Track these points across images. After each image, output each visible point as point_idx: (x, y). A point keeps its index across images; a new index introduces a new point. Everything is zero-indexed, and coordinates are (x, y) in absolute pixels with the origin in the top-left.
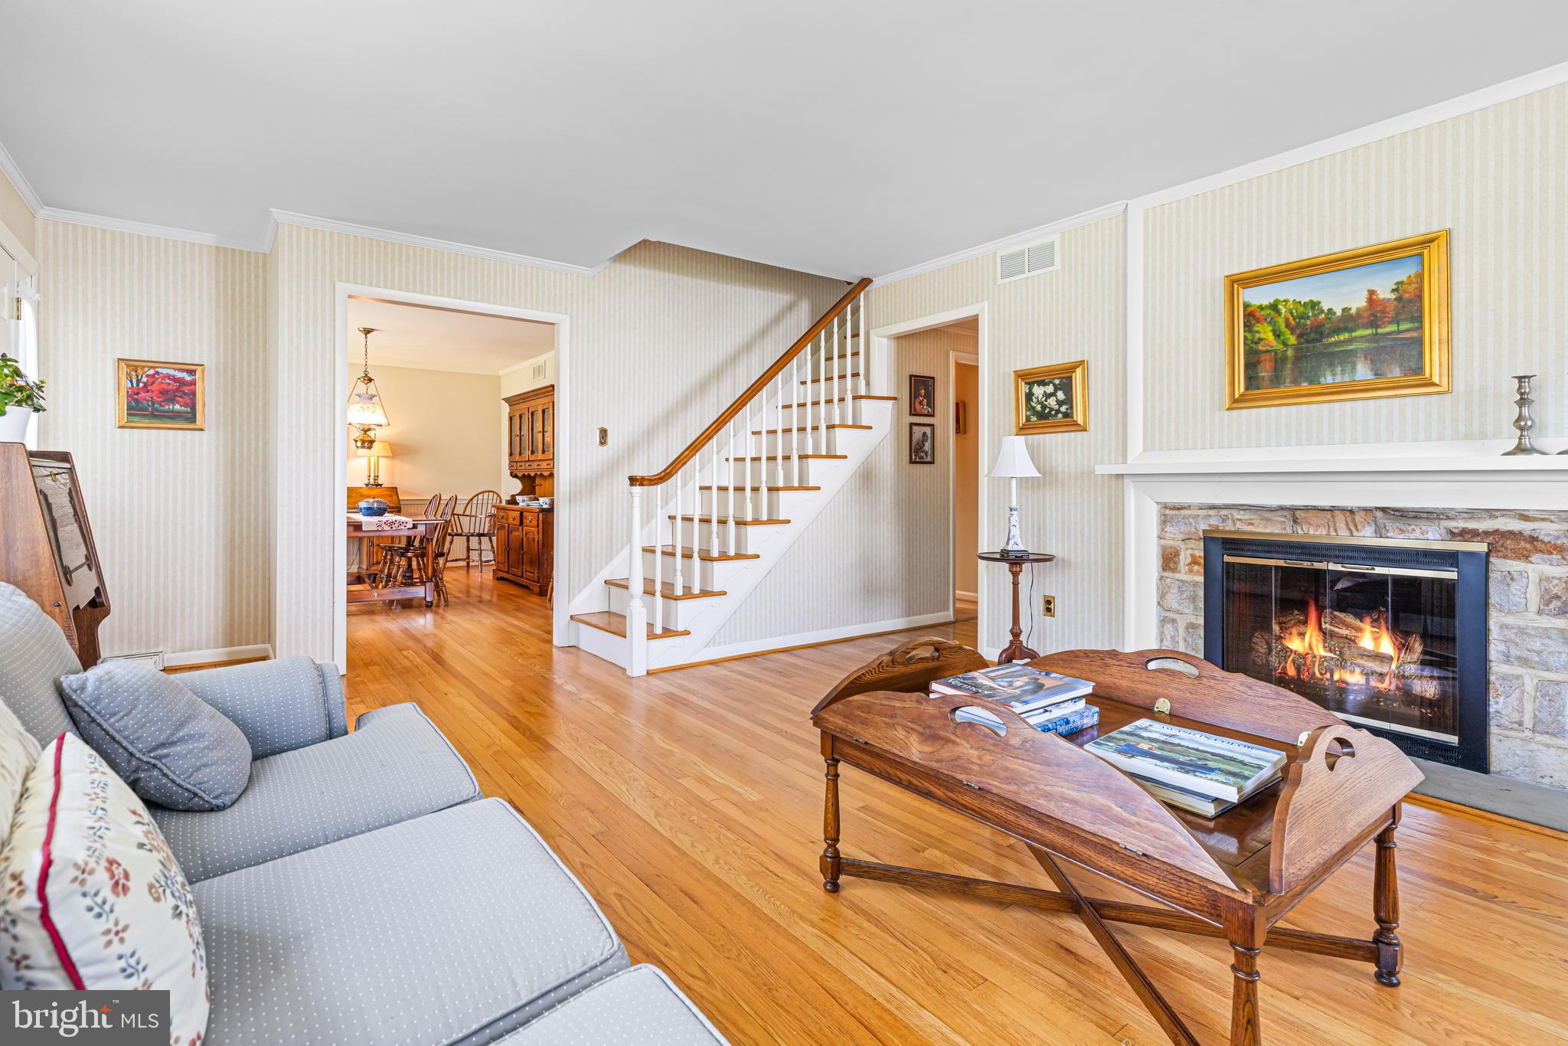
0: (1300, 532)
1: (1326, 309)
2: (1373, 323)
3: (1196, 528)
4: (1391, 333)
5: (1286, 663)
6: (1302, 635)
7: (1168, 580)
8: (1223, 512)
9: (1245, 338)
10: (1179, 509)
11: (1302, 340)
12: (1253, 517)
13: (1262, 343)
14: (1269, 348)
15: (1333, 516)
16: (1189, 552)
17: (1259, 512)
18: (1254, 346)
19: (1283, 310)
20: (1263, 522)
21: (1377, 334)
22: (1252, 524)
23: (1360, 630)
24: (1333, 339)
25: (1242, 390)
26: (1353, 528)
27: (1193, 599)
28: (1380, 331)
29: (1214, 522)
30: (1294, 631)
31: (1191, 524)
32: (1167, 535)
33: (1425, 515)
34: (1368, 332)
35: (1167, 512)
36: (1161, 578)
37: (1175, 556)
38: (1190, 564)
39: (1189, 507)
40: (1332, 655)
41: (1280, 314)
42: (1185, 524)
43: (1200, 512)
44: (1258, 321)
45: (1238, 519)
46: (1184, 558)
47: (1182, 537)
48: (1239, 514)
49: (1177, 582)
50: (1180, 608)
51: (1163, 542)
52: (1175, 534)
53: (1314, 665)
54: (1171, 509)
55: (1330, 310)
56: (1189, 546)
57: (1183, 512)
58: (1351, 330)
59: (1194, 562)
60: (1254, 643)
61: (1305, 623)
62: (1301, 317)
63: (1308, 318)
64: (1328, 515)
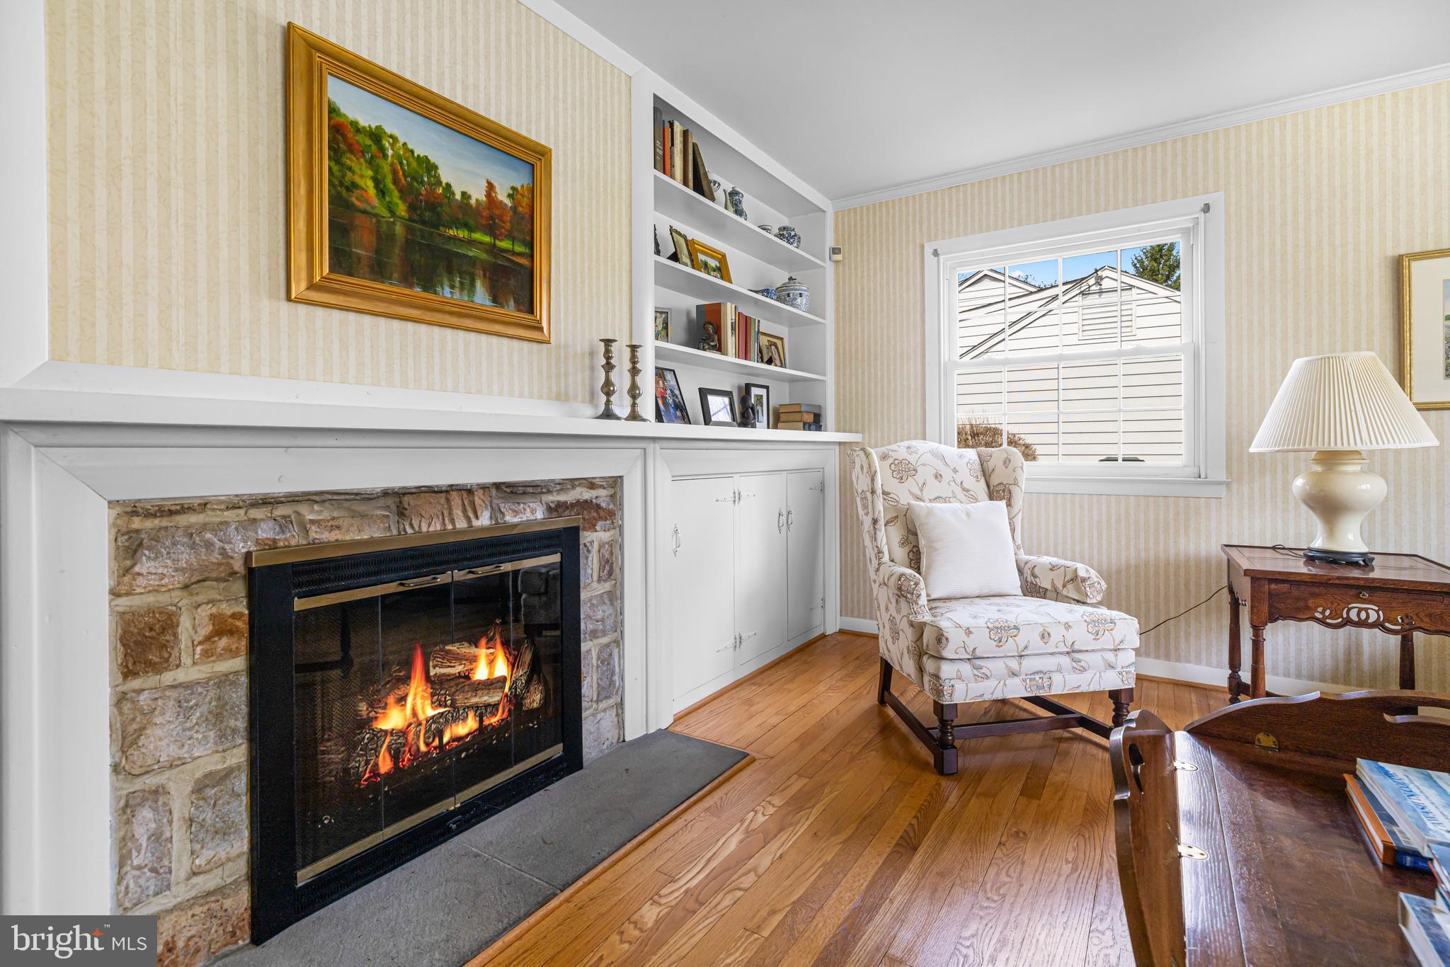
0: (409, 531)
1: (444, 180)
2: (491, 230)
3: (223, 552)
4: (507, 251)
5: (377, 757)
6: (402, 700)
7: (143, 697)
8: (280, 511)
9: (330, 169)
10: (171, 513)
11: (416, 217)
12: (336, 514)
13: (357, 192)
14: (369, 209)
15: (448, 500)
16: (205, 611)
17: (347, 504)
18: (344, 192)
19: (390, 152)
20: (356, 522)
21: (494, 246)
22: (338, 527)
23: (474, 659)
24: (451, 232)
25: (326, 270)
26: (471, 515)
27: (217, 716)
28: (498, 243)
29: (266, 532)
30: (391, 699)
31: (209, 545)
32: (141, 581)
33: (530, 490)
34: (487, 239)
35: (137, 523)
36: (120, 700)
37: (163, 630)
38: (208, 639)
39: (204, 505)
40: (442, 710)
41: (385, 156)
42: (193, 546)
43: (229, 515)
44: (351, 149)
45: (312, 522)
46: (193, 626)
47: (181, 579)
48: (312, 511)
49: (173, 694)
50: (184, 753)
51: (124, 602)
52: (163, 576)
53: (419, 737)
54: (148, 515)
55: (448, 185)
56: (200, 599)
57: (183, 520)
58: (471, 230)
59: (221, 628)
60: (323, 752)
61: (406, 680)
62: (414, 178)
63: (422, 182)
64: (443, 497)
